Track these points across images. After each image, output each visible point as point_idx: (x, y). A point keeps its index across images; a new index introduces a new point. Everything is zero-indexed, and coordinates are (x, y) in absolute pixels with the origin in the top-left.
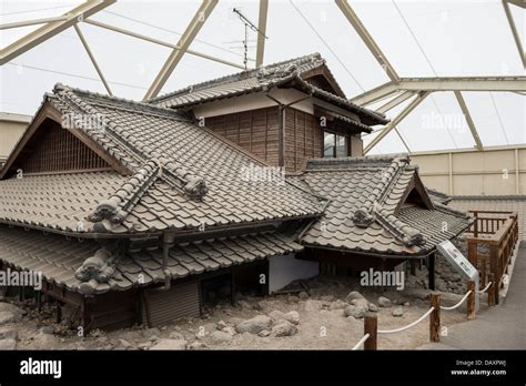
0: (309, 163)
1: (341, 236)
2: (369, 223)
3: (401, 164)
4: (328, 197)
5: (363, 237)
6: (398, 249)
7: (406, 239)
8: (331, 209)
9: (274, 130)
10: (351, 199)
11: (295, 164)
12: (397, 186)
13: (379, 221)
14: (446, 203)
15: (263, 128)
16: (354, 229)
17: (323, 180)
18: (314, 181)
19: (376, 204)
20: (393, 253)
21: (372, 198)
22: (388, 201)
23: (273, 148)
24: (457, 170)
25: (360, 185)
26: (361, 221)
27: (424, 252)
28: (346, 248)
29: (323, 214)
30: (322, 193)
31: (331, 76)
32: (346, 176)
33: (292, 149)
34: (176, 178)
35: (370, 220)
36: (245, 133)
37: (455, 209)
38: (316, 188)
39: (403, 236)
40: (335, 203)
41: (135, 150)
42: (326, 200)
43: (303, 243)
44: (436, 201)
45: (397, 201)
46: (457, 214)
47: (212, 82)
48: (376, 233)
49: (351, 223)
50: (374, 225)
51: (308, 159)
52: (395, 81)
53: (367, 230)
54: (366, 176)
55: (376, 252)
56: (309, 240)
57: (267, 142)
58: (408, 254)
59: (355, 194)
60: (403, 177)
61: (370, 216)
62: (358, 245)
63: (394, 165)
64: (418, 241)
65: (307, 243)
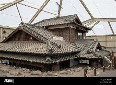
0: (75, 40)
1: (85, 55)
2: (90, 53)
3: (96, 41)
4: (81, 47)
5: (89, 56)
6: (96, 58)
7: (98, 56)
8: (82, 50)
9: (68, 33)
10: (86, 48)
11: (72, 40)
12: (95, 45)
13: (92, 52)
14: (105, 49)
15: (65, 32)
16: (87, 54)
17: (79, 44)
18: (77, 44)
19: (91, 49)
20: (95, 58)
21: (90, 48)
22: (94, 48)
23: (68, 37)
24: (107, 40)
25: (87, 45)
26: (88, 52)
27: (101, 58)
28: (86, 58)
29: (80, 51)
30: (79, 47)
31: (79, 19)
32: (84, 43)
33: (72, 37)
34: (55, 44)
35: (90, 52)
36: (61, 33)
37: (107, 50)
38: (77, 45)
39: (97, 55)
40: (82, 49)
41: (44, 38)
42: (80, 48)
43: (77, 57)
44: (103, 48)
45: (95, 48)
46: (108, 51)
47: (50, 19)
48: (92, 55)
49: (86, 53)
50: (91, 53)
51: (75, 39)
52: (93, 18)
53: (90, 54)
54: (88, 43)
55: (92, 58)
56: (78, 56)
57: (66, 35)
58: (98, 59)
59: (86, 47)
60: (96, 43)
61: (90, 51)
62: (88, 57)
63: (94, 41)
64: (100, 56)
65: (78, 57)
